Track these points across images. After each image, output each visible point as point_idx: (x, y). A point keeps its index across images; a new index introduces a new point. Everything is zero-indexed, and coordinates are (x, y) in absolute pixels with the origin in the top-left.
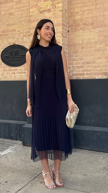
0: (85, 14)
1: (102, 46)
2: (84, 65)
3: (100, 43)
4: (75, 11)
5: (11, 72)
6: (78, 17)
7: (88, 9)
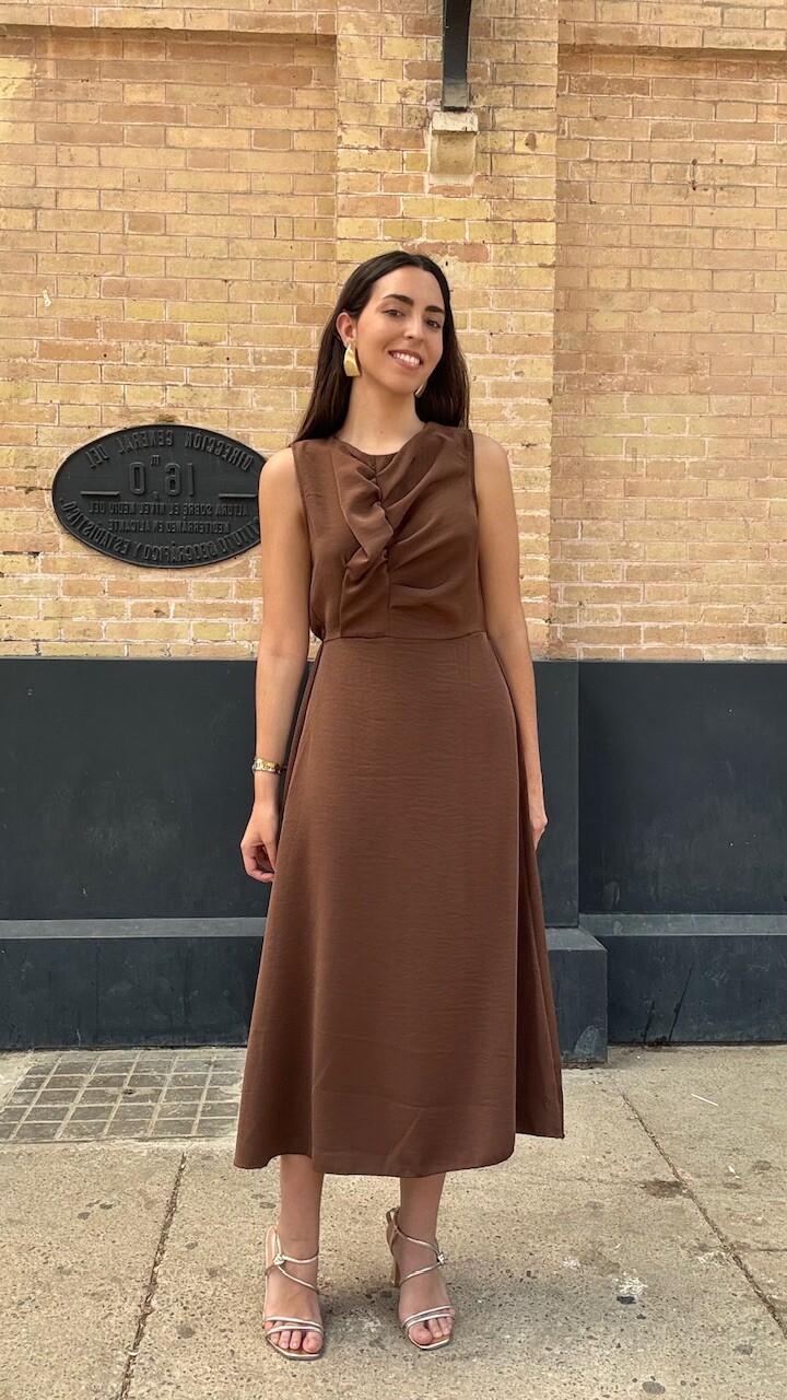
0: (653, 310)
1: (741, 488)
2: (635, 585)
3: (730, 477)
4: (593, 284)
5: (129, 603)
6: (608, 321)
7: (667, 287)
